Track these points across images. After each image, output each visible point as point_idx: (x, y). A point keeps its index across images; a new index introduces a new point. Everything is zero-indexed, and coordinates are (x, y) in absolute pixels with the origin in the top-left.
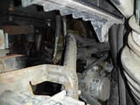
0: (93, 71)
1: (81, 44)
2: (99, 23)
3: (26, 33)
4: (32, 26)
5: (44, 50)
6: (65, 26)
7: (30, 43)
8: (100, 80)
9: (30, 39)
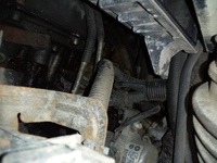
0: (132, 129)
1: (120, 83)
2: (158, 43)
3: (34, 45)
4: (48, 37)
5: (59, 82)
6: (101, 48)
7: (39, 65)
8: (142, 147)
9: (40, 60)
